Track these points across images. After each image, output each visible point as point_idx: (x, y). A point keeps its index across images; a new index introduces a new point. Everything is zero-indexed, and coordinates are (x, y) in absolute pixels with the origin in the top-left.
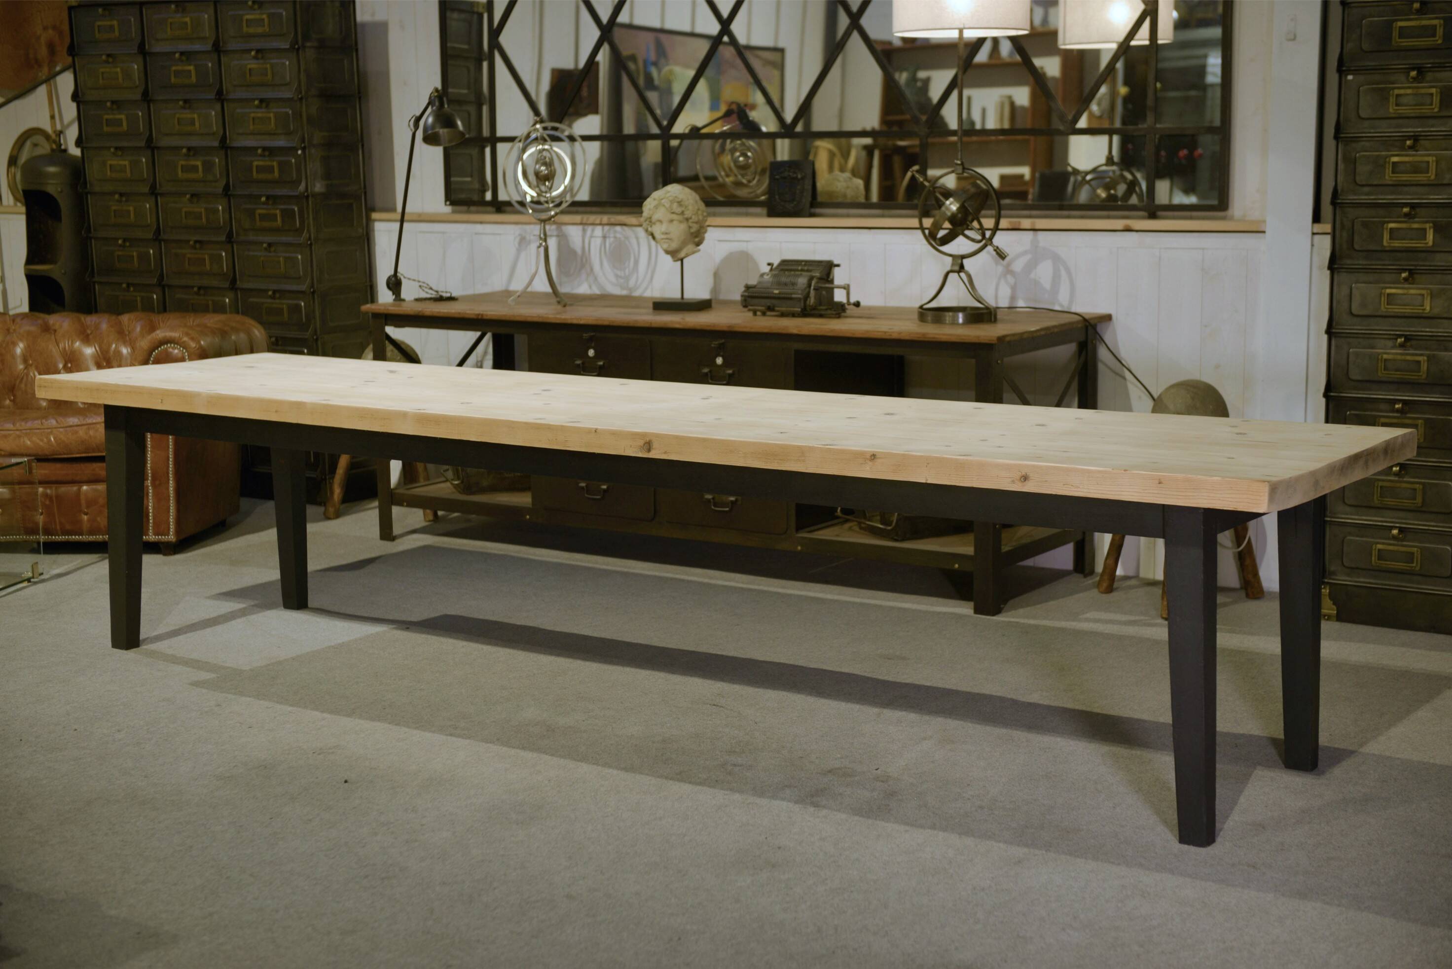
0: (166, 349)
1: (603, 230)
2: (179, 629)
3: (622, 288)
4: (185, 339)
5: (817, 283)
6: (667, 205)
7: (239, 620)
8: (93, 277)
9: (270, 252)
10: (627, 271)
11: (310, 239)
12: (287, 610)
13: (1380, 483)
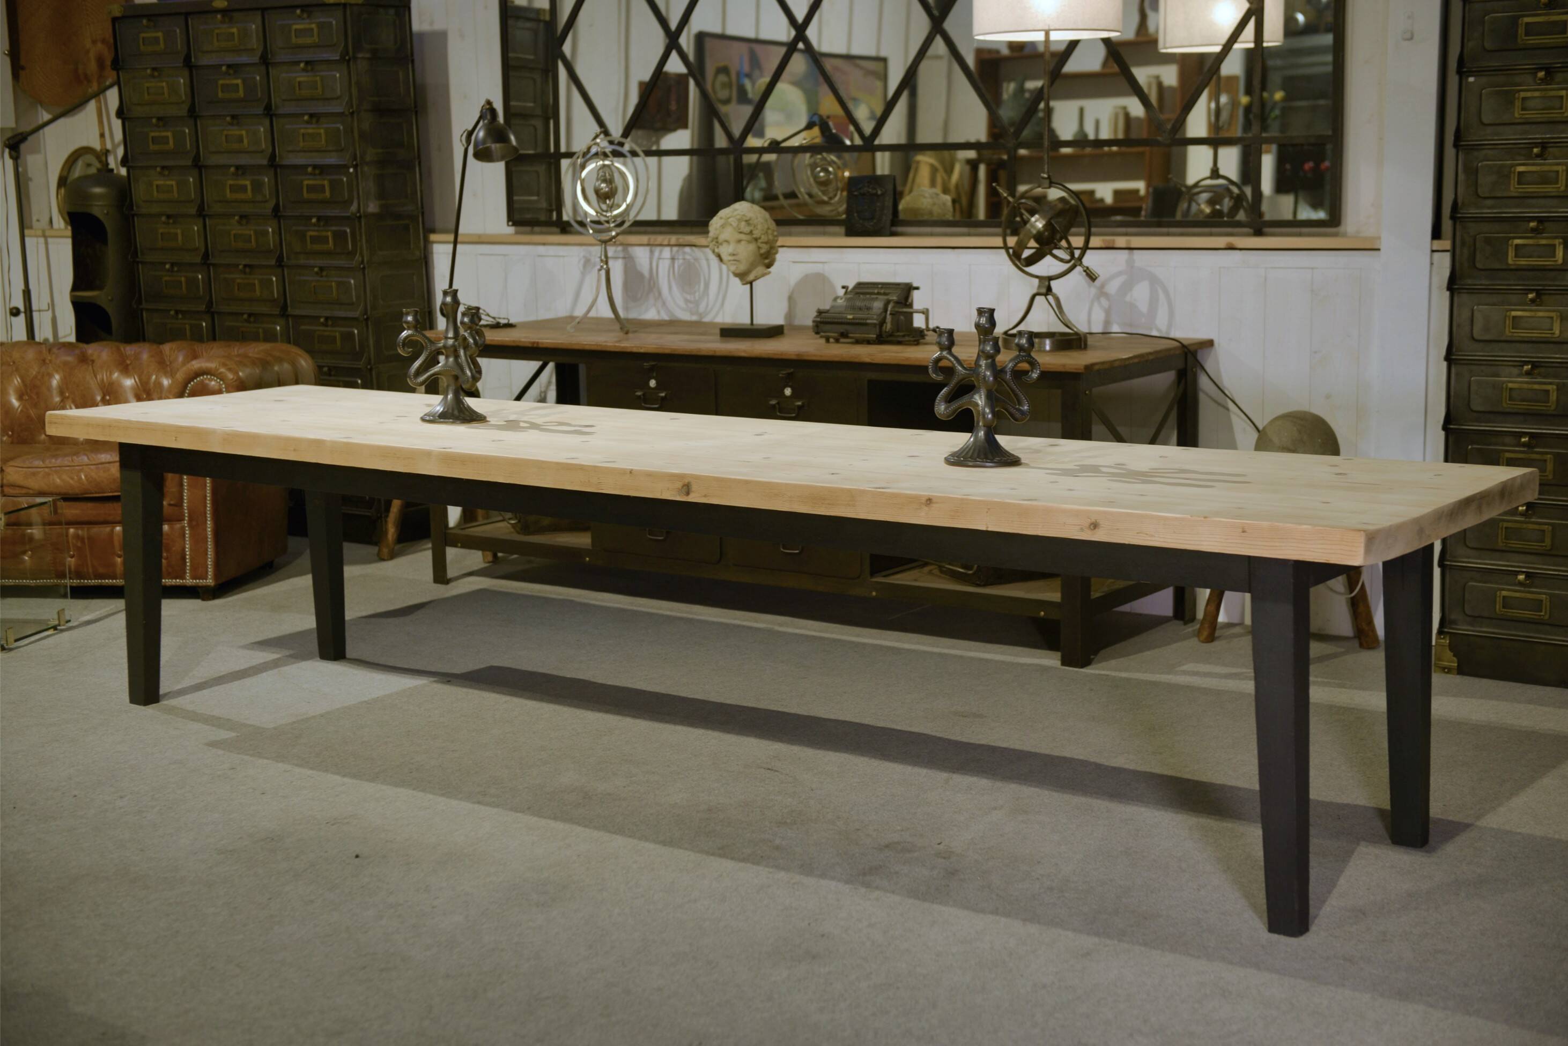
0: (202, 381)
1: (671, 251)
2: (205, 683)
3: (692, 314)
4: (222, 370)
5: (893, 307)
6: (735, 224)
7: (270, 672)
8: (141, 303)
9: (322, 276)
10: (697, 294)
11: (362, 262)
12: (321, 661)
13: (1505, 525)
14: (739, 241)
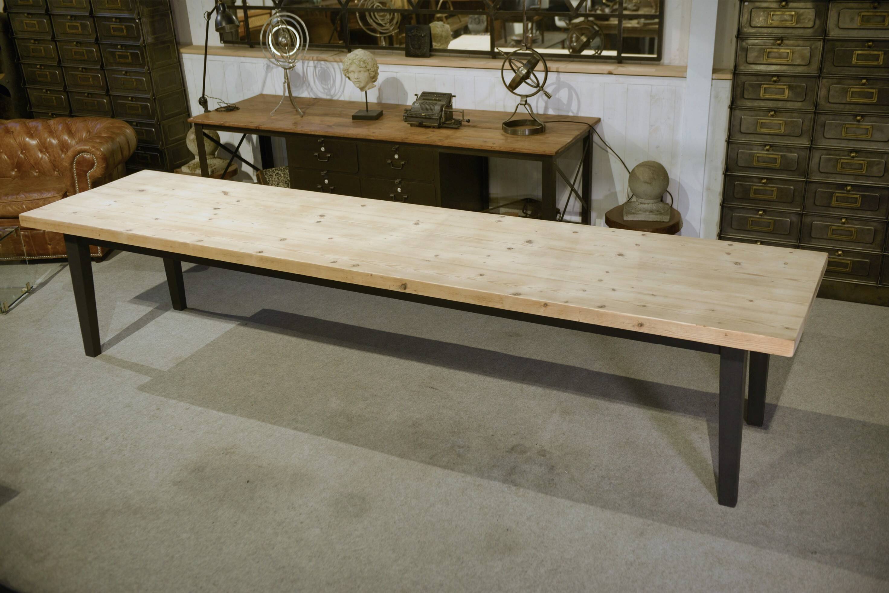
0: (82, 155)
1: (314, 63)
2: (120, 334)
3: (327, 95)
4: (93, 149)
5: (445, 108)
6: (357, 63)
7: (151, 323)
8: (25, 84)
9: (127, 76)
10: (329, 85)
11: (149, 70)
12: (175, 310)
13: (751, 219)
14: (360, 71)
